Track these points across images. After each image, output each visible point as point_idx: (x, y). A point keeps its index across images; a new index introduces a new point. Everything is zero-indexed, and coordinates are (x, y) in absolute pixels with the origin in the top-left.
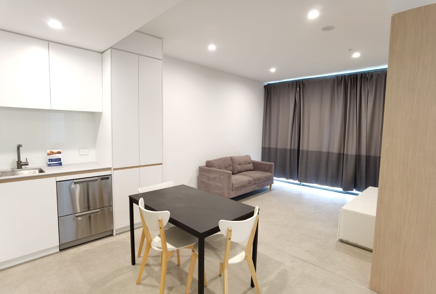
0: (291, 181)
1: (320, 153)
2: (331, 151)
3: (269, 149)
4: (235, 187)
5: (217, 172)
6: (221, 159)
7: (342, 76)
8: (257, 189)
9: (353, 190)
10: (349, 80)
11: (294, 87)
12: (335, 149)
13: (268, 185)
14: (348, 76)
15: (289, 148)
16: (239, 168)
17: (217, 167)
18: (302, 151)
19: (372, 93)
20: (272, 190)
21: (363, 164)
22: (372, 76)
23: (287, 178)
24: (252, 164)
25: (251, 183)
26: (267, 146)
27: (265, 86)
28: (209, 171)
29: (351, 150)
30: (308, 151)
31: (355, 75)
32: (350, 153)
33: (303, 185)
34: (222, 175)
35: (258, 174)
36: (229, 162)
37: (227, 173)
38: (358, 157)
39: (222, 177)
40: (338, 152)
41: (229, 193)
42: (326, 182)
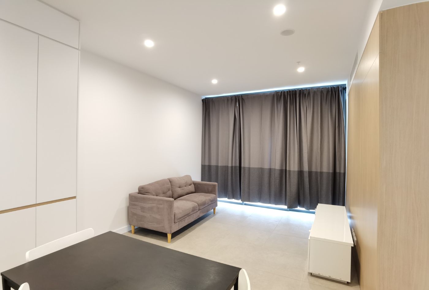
0: (233, 200)
1: (262, 170)
2: (273, 167)
3: (210, 167)
4: (178, 218)
5: (155, 200)
6: (157, 182)
7: (281, 92)
8: (201, 215)
9: (297, 207)
10: (288, 95)
11: (234, 101)
12: (277, 166)
13: (212, 209)
14: (287, 92)
15: (230, 165)
16: (179, 191)
17: (154, 194)
18: (244, 168)
19: (310, 110)
20: (216, 213)
21: (306, 180)
22: (309, 93)
23: (229, 198)
24: (193, 185)
25: (195, 210)
26: (207, 163)
27: (203, 100)
28: (144, 200)
29: (293, 167)
30: (249, 168)
31: (293, 91)
32: (292, 169)
33: (245, 204)
34: (161, 204)
35: (201, 198)
36: (168, 186)
37: (167, 201)
38: (301, 173)
39: (161, 206)
40: (280, 169)
41: (171, 227)
42: (270, 200)
